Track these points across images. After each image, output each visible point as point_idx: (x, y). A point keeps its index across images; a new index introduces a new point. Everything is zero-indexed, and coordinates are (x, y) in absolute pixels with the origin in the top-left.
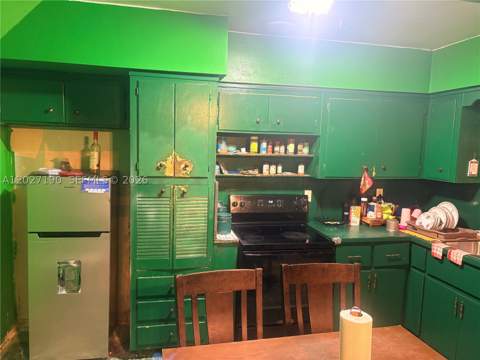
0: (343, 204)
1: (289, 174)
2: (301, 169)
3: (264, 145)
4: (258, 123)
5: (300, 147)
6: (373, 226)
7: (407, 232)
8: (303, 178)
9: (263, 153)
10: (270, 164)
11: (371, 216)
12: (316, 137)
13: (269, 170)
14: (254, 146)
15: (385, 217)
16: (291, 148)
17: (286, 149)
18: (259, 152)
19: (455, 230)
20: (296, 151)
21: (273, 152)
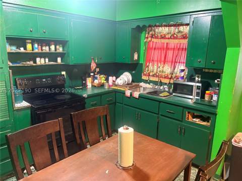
0: (81, 78)
1: (52, 63)
2: (59, 60)
3: (36, 46)
4: (31, 31)
5: (58, 47)
6: (98, 87)
7: (113, 87)
8: (61, 65)
9: (36, 51)
10: (41, 58)
11: (96, 82)
12: (67, 41)
13: (40, 61)
14: (29, 46)
15: (102, 81)
16: (53, 47)
17: (50, 49)
18: (33, 50)
19: (131, 84)
20: (56, 49)
21: (42, 50)
